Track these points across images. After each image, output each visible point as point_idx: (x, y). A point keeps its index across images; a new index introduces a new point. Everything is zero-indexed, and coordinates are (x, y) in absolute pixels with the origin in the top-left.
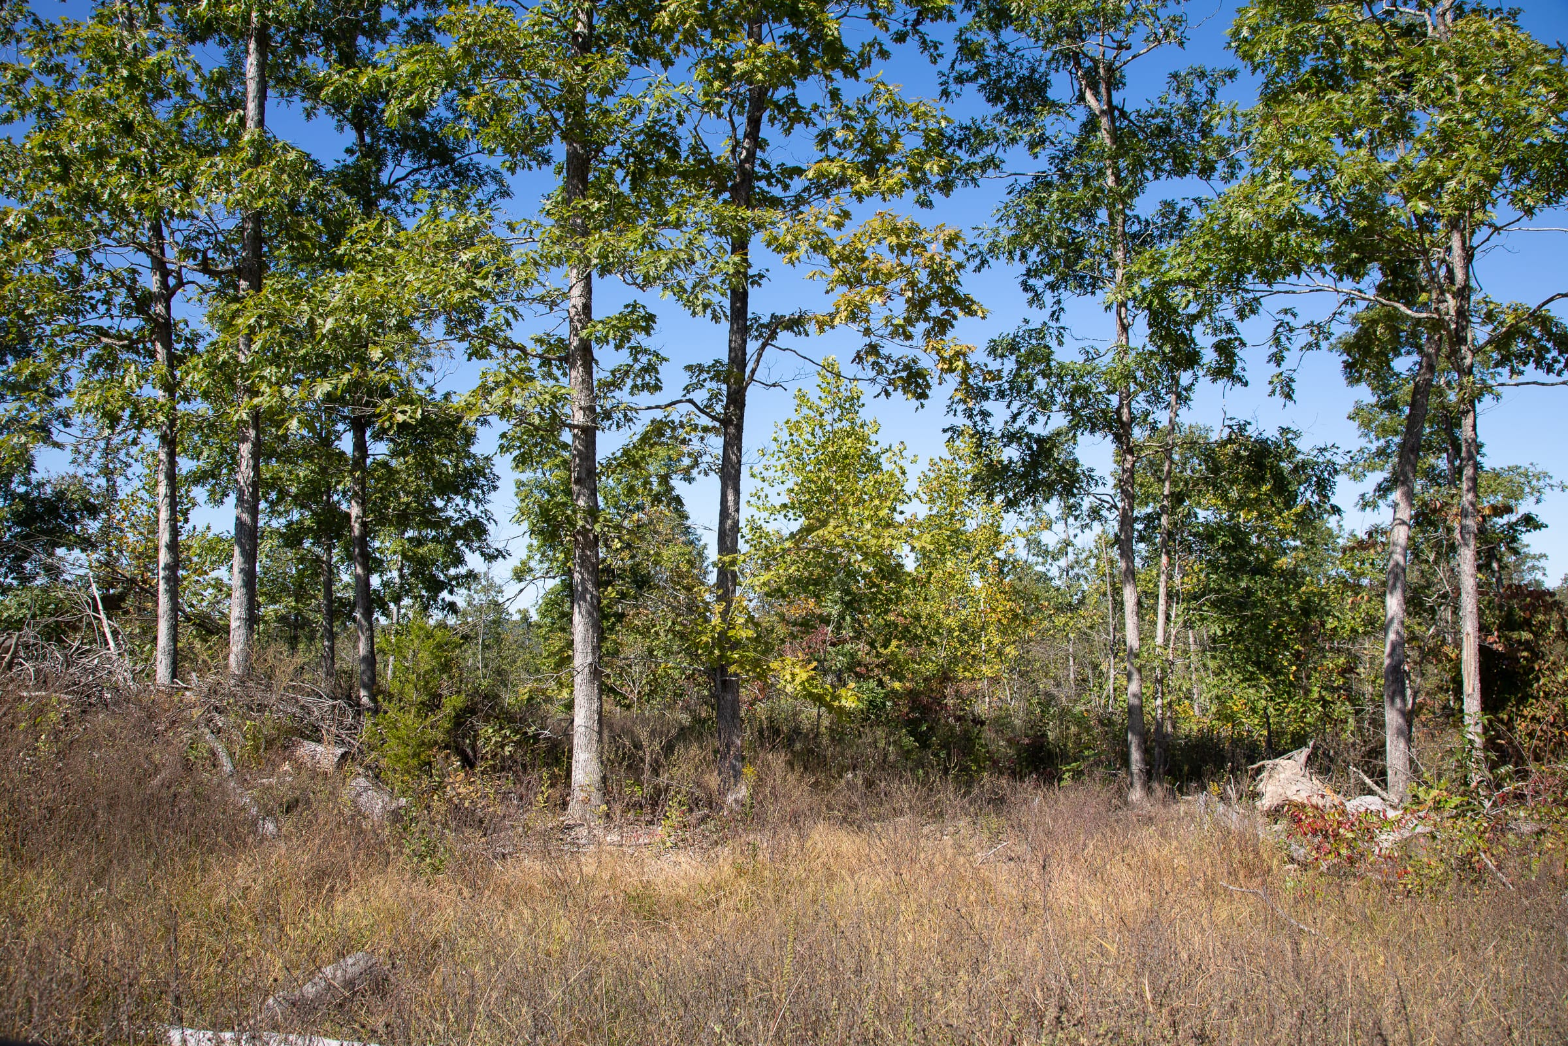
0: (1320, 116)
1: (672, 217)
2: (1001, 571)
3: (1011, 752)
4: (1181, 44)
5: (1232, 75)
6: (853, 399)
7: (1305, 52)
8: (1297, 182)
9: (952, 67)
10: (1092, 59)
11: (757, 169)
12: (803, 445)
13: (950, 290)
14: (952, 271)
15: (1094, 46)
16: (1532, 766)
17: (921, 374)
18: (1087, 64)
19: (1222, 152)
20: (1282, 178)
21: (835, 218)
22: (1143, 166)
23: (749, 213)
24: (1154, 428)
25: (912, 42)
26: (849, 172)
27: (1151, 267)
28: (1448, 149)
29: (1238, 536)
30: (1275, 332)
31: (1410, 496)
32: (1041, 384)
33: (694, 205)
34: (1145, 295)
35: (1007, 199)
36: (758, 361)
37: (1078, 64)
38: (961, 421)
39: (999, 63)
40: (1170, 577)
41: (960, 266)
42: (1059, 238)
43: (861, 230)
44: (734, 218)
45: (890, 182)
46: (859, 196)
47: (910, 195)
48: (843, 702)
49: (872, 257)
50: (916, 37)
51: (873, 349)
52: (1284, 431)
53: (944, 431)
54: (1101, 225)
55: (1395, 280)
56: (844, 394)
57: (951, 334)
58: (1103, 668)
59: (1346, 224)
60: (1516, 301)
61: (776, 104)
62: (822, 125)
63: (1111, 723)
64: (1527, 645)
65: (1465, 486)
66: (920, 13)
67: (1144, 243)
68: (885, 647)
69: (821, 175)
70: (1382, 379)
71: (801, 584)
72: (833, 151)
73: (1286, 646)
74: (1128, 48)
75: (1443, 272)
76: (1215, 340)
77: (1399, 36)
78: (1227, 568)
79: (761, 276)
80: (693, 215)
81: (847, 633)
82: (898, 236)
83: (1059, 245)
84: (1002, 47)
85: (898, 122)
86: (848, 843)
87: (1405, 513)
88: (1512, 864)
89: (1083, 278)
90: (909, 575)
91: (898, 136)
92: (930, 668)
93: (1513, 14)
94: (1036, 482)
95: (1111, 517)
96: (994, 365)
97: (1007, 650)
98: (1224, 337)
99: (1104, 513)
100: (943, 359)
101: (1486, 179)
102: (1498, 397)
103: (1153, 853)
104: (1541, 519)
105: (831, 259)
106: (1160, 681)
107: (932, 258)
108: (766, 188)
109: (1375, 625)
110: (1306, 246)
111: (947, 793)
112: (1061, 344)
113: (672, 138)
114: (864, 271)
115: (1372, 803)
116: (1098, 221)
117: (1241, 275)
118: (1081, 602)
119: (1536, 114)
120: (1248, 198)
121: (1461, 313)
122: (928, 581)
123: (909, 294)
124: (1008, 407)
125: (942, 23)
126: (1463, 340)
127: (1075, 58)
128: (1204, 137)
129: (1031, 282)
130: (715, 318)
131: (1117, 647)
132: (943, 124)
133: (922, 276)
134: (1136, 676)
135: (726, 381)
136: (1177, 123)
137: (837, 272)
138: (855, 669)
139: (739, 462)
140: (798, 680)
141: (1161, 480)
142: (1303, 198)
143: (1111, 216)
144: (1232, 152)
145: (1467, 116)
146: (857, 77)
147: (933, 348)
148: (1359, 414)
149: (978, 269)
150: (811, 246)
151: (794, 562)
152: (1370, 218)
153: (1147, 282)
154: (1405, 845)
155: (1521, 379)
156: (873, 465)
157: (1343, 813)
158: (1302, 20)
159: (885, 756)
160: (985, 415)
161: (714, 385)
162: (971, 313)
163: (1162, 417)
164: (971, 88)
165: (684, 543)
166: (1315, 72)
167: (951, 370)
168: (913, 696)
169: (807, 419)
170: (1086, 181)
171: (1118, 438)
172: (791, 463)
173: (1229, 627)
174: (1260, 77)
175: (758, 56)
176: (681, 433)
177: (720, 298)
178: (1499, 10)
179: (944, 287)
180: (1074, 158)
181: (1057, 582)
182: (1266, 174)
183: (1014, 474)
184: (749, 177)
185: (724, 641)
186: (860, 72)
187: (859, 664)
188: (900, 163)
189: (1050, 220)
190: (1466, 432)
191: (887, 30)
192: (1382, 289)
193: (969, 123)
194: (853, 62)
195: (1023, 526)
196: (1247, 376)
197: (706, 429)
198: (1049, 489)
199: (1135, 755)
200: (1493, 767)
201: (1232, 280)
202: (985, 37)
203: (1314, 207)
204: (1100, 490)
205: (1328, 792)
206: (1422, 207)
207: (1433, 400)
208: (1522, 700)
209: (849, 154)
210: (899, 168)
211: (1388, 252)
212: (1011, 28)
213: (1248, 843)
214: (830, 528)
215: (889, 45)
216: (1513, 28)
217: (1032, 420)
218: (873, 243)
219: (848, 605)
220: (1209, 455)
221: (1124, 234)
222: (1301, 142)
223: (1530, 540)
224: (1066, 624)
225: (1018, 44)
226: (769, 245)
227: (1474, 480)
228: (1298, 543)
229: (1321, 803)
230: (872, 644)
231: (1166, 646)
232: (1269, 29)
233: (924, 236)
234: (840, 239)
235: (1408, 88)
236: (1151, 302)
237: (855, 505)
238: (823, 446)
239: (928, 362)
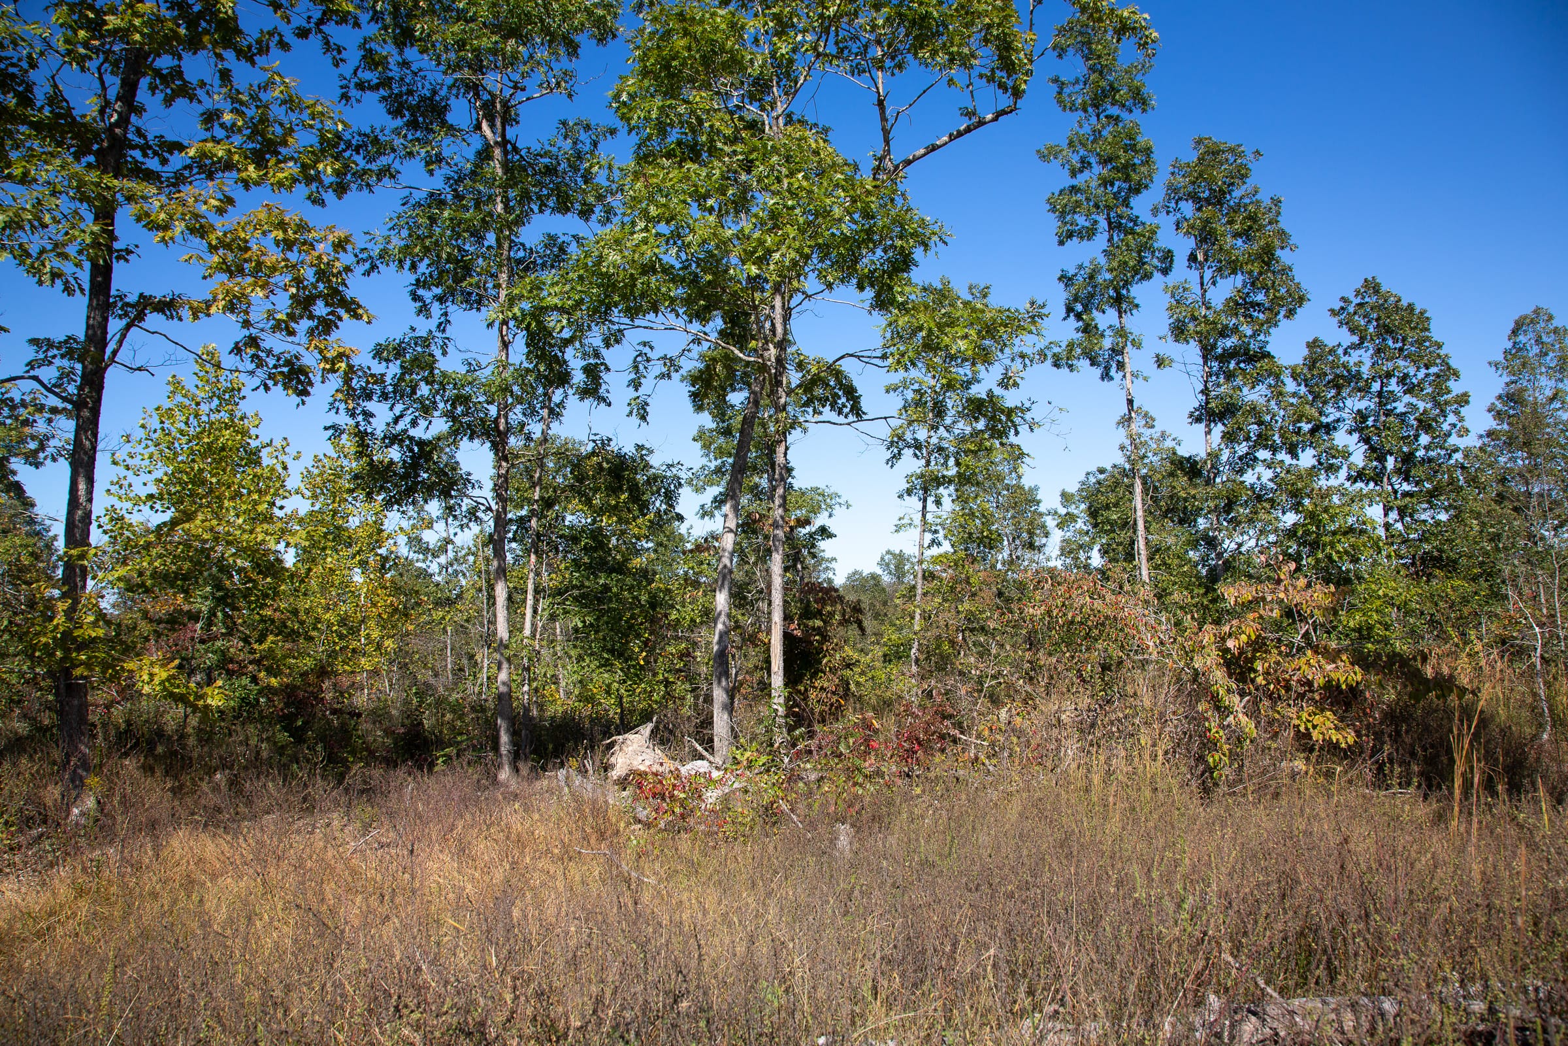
0: (680, 181)
1: (17, 171)
2: (383, 566)
3: (388, 741)
4: (570, 96)
5: (613, 132)
6: (234, 390)
7: (672, 125)
8: (658, 235)
9: (355, 73)
10: (490, 93)
11: (130, 136)
12: (174, 433)
13: (336, 292)
14: (340, 273)
15: (493, 81)
16: (817, 727)
17: (303, 371)
18: (486, 97)
19: (600, 198)
20: (646, 229)
21: (216, 203)
22: (530, 199)
23: (116, 182)
24: (529, 438)
25: (315, 41)
26: (236, 157)
27: (530, 291)
28: (776, 226)
29: (598, 538)
30: (635, 361)
31: (736, 509)
32: (424, 390)
33: (46, 162)
34: (524, 315)
35: (401, 209)
36: (120, 342)
37: (477, 95)
38: (343, 420)
39: (402, 79)
40: (538, 574)
41: (348, 269)
42: (449, 254)
43: (244, 219)
44: (98, 185)
45: (281, 175)
46: (246, 184)
47: (301, 190)
48: (209, 701)
49: (255, 247)
50: (319, 36)
51: (253, 341)
52: (640, 447)
53: (326, 428)
54: (489, 248)
55: (732, 328)
56: (224, 384)
57: (335, 335)
58: (478, 658)
59: (696, 275)
60: (819, 355)
61: (158, 73)
62: (208, 104)
63: (483, 710)
64: (818, 631)
65: (777, 502)
66: (324, 13)
67: (527, 269)
68: (261, 641)
69: (203, 155)
70: (721, 410)
71: (166, 579)
72: (219, 133)
73: (638, 636)
74: (523, 90)
75: (768, 325)
76: (584, 363)
77: (745, 128)
78: (589, 567)
79: (129, 252)
80: (45, 173)
81: (219, 628)
82: (285, 231)
83: (448, 261)
84: (405, 64)
85: (293, 117)
86: (210, 847)
87: (732, 524)
88: (801, 807)
89: (470, 294)
90: (287, 570)
91: (291, 130)
92: (308, 663)
93: (826, 130)
94: (417, 483)
95: (486, 518)
96: (378, 368)
97: (387, 643)
98: (592, 361)
99: (480, 514)
100: (325, 359)
101: (801, 256)
102: (805, 430)
103: (517, 827)
104: (833, 530)
105: (210, 244)
106: (528, 669)
107: (319, 257)
108: (140, 158)
109: (709, 616)
110: (664, 290)
111: (319, 787)
112: (445, 353)
113: (23, 81)
114: (246, 261)
115: (701, 766)
116: (486, 243)
117: (608, 308)
118: (460, 596)
119: (837, 212)
120: (617, 242)
121: (779, 361)
122: (307, 576)
123: (294, 290)
124: (391, 409)
125: (346, 29)
126: (779, 383)
127: (475, 88)
128: (586, 183)
129: (421, 292)
130: (68, 290)
131: (489, 640)
132: (340, 127)
133: (309, 274)
134: (505, 665)
135: (81, 360)
136: (564, 166)
137: (216, 259)
138: (227, 666)
139: (94, 449)
140: (157, 680)
141: (534, 486)
142: (663, 249)
143: (498, 240)
144: (609, 200)
145: (790, 203)
146: (253, 63)
147: (316, 347)
148: (700, 436)
149: (367, 273)
150: (188, 228)
151: (160, 556)
152: (714, 274)
153: (526, 305)
154: (726, 799)
155: (820, 418)
156: (253, 458)
157: (678, 777)
158: (672, 97)
159: (258, 753)
160: (368, 415)
161: (66, 363)
162: (358, 317)
163: (536, 429)
164: (372, 98)
165: (28, 534)
166: (679, 143)
167: (333, 370)
168: (288, 691)
169: (181, 407)
170: (477, 206)
171: (495, 447)
172: (161, 452)
173: (589, 619)
174: (634, 139)
175: (136, 14)
176: (23, 413)
177: (75, 269)
178: (816, 125)
179: (330, 287)
180: (467, 181)
181: (438, 578)
182: (633, 224)
183: (395, 474)
184: (119, 145)
185: (67, 640)
186: (257, 58)
187: (232, 661)
188: (292, 158)
189: (442, 235)
190: (780, 459)
191: (289, 22)
192: (722, 334)
193: (368, 131)
194: (250, 47)
195: (405, 524)
196: (611, 398)
197: (54, 410)
198: (429, 491)
199: (504, 738)
200: (791, 730)
201: (601, 312)
202: (388, 50)
203: (671, 257)
204: (476, 492)
205: (666, 760)
206: (754, 270)
207: (758, 430)
208: (814, 676)
209: (237, 140)
210: (291, 164)
211: (728, 303)
212: (416, 49)
213: (599, 811)
214: (198, 522)
215: (289, 38)
216: (825, 141)
217: (414, 423)
218: (258, 234)
219: (220, 601)
220: (577, 464)
221: (509, 259)
222: (663, 200)
223: (826, 547)
224: (443, 618)
225: (423, 65)
226: (139, 220)
227: (784, 498)
228: (650, 545)
229: (661, 769)
230: (246, 640)
231: (533, 635)
232: (643, 98)
233: (313, 234)
234: (221, 225)
235: (749, 172)
236: (529, 324)
237: (232, 498)
238: (198, 437)
239: (310, 359)
